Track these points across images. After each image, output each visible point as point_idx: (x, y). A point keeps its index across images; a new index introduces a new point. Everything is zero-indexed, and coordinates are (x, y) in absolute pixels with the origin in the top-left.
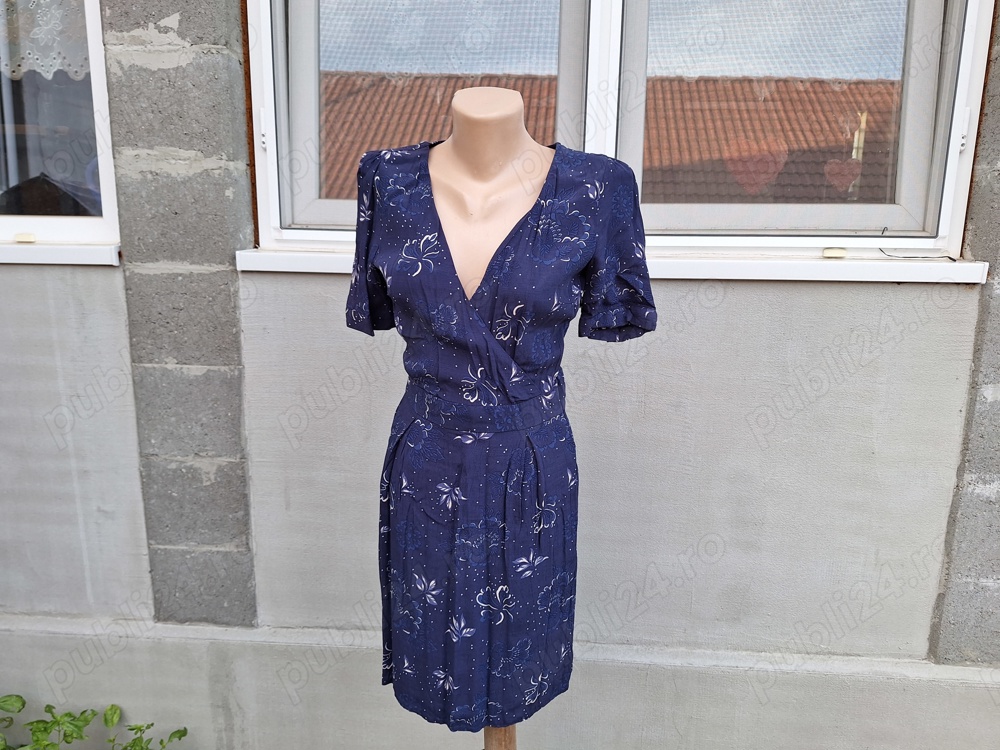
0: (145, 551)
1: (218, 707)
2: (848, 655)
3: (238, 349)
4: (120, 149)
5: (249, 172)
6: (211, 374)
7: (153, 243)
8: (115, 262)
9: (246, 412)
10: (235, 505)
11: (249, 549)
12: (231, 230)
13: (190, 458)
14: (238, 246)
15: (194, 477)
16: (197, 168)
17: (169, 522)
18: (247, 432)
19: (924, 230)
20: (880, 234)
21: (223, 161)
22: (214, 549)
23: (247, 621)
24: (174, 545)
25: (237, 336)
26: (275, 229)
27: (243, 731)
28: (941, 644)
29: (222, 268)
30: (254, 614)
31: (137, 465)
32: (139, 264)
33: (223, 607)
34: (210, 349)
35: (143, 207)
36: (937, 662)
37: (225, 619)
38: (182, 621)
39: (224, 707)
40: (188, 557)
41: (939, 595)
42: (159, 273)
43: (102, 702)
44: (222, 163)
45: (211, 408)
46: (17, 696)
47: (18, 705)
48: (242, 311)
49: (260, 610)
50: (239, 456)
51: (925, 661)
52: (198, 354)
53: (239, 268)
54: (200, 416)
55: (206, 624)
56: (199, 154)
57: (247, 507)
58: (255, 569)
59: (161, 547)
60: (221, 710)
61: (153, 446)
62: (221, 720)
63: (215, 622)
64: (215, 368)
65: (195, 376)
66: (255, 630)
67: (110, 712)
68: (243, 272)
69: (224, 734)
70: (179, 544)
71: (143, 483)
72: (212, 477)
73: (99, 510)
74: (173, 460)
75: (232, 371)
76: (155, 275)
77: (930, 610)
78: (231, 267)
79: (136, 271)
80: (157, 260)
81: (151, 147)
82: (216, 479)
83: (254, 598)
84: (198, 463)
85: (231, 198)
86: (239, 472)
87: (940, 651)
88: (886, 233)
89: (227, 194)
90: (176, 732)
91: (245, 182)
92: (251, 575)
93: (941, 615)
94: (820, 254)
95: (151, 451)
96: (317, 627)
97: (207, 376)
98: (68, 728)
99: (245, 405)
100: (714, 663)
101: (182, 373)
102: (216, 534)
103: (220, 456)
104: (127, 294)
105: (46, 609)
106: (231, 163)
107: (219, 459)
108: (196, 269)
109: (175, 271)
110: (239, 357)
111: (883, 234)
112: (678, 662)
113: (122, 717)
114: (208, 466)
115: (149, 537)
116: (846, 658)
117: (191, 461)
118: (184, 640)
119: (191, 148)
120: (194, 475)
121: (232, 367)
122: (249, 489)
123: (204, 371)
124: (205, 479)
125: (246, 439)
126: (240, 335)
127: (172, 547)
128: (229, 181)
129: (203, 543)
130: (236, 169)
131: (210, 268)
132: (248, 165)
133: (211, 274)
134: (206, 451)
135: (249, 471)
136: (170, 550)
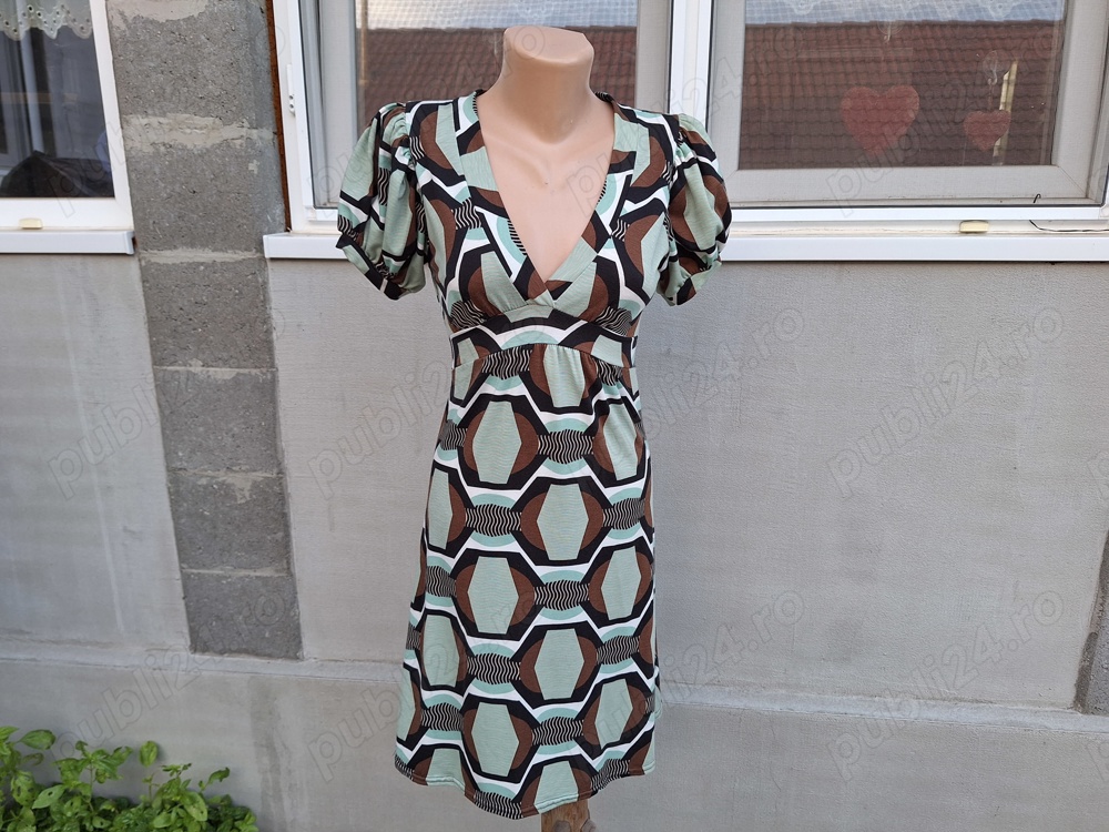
0: (178, 576)
1: (262, 746)
2: (977, 701)
3: (270, 350)
4: (127, 117)
5: (276, 141)
6: (241, 378)
7: (170, 227)
8: (128, 249)
9: (282, 421)
10: (272, 526)
11: (291, 575)
12: (257, 210)
13: (222, 473)
14: (266, 230)
15: (227, 494)
16: (215, 138)
17: (201, 544)
18: (283, 443)
19: (1087, 197)
20: (1031, 202)
21: (245, 129)
22: (252, 574)
23: (291, 654)
24: (208, 569)
25: (269, 332)
26: (307, 208)
27: (290, 772)
28: (1090, 690)
29: (248, 255)
30: (299, 645)
31: (165, 480)
32: (156, 251)
33: (264, 638)
34: (239, 350)
35: (157, 185)
36: (1085, 712)
37: (267, 651)
38: (221, 653)
39: (268, 745)
40: (225, 582)
41: (1091, 635)
42: (178, 262)
43: (138, 739)
44: (244, 132)
45: (242, 417)
46: (47, 731)
47: (46, 741)
48: (273, 305)
49: (305, 641)
50: (275, 470)
51: (1070, 710)
52: (225, 355)
53: (267, 256)
54: (231, 426)
55: (246, 656)
56: (217, 120)
57: (286, 527)
58: (299, 596)
59: (195, 571)
60: (265, 749)
61: (181, 460)
62: (266, 760)
63: (256, 654)
64: (246, 371)
65: (223, 380)
66: (301, 663)
67: (146, 750)
68: (273, 259)
69: (269, 776)
70: (213, 568)
71: (171, 500)
72: (247, 494)
73: (125, 530)
74: (202, 475)
75: (264, 374)
76: (174, 264)
77: (1078, 652)
78: (258, 255)
79: (153, 260)
80: (175, 247)
81: (164, 115)
82: (251, 496)
83: (298, 627)
84: (229, 479)
85: (256, 172)
86: (277, 489)
87: (1090, 700)
88: (1039, 202)
89: (250, 168)
90: (216, 773)
91: (272, 154)
92: (294, 601)
93: (1092, 658)
94: (955, 229)
95: (178, 464)
96: (368, 660)
97: (236, 381)
98: (101, 767)
99: (281, 414)
100: (819, 709)
101: (209, 377)
102: (254, 558)
103: (255, 471)
104: (143, 286)
105: (75, 638)
106: (255, 131)
107: (254, 474)
108: (219, 256)
109: (197, 260)
110: (272, 358)
111: (1035, 202)
112: (777, 708)
113: (160, 755)
114: (242, 482)
115: (181, 560)
116: (975, 705)
117: (223, 476)
118: (222, 674)
119: (208, 114)
120: (227, 491)
121: (264, 370)
122: (289, 507)
123: (234, 375)
124: (239, 496)
125: (283, 452)
126: (271, 333)
127: (206, 571)
128: (253, 152)
129: (240, 567)
130: (261, 138)
131: (235, 256)
132: (275, 133)
133: (236, 262)
134: (240, 464)
135: (287, 487)
136: (204, 574)
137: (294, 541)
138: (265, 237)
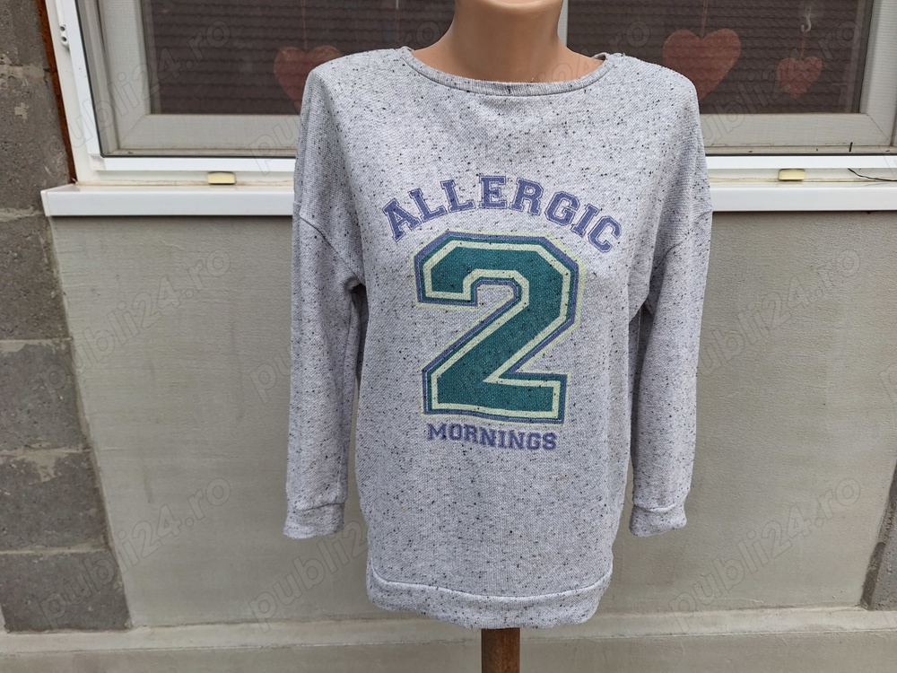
3: (62, 317)
5: (48, 80)
6: (30, 350)
9: (83, 393)
10: (84, 503)
11: (110, 549)
12: (31, 162)
13: (20, 451)
14: (45, 183)
15: (28, 473)
17: (5, 525)
18: (87, 417)
19: (891, 145)
20: (847, 150)
21: (5, 67)
22: (67, 551)
23: (118, 625)
24: (16, 549)
25: (58, 300)
26: (94, 157)
28: (876, 590)
29: (24, 213)
30: (126, 615)
33: (87, 612)
34: (24, 319)
37: (92, 624)
38: (40, 630)
40: (36, 561)
41: (879, 544)
45: (36, 391)
48: (61, 269)
49: (132, 610)
50: (81, 446)
51: (857, 608)
52: (9, 326)
53: (48, 213)
54: (24, 401)
55: (69, 631)
57: (100, 502)
59: (2, 553)
63: (80, 628)
64: (36, 342)
65: (10, 353)
66: (129, 633)
68: (56, 218)
70: (22, 547)
72: (52, 472)
75: (58, 345)
77: (867, 559)
78: (37, 212)
82: (56, 474)
83: (123, 599)
84: (29, 456)
85: (25, 117)
86: (85, 465)
87: (875, 599)
88: (853, 151)
89: (17, 113)
91: (44, 95)
93: (879, 563)
94: (775, 176)
96: (202, 624)
97: (26, 353)
99: (81, 386)
102: (66, 535)
103: (58, 447)
106: (18, 69)
107: (57, 451)
110: (65, 326)
111: (850, 150)
114: (45, 459)
117: (20, 454)
118: (43, 655)
120: (28, 471)
121: (57, 341)
122: (100, 483)
123: (21, 347)
124: (42, 475)
125: (88, 425)
126: (61, 300)
127: (14, 552)
128: (18, 93)
129: (52, 546)
130: (28, 77)
131: (9, 215)
132: (46, 70)
133: (11, 221)
134: (39, 441)
135: (96, 462)
136: (12, 555)
137: (110, 515)
138: (43, 192)
